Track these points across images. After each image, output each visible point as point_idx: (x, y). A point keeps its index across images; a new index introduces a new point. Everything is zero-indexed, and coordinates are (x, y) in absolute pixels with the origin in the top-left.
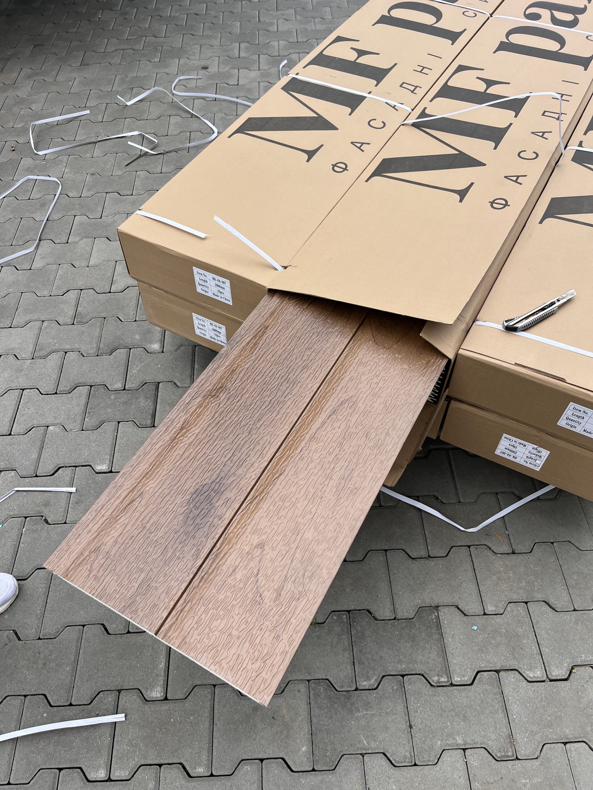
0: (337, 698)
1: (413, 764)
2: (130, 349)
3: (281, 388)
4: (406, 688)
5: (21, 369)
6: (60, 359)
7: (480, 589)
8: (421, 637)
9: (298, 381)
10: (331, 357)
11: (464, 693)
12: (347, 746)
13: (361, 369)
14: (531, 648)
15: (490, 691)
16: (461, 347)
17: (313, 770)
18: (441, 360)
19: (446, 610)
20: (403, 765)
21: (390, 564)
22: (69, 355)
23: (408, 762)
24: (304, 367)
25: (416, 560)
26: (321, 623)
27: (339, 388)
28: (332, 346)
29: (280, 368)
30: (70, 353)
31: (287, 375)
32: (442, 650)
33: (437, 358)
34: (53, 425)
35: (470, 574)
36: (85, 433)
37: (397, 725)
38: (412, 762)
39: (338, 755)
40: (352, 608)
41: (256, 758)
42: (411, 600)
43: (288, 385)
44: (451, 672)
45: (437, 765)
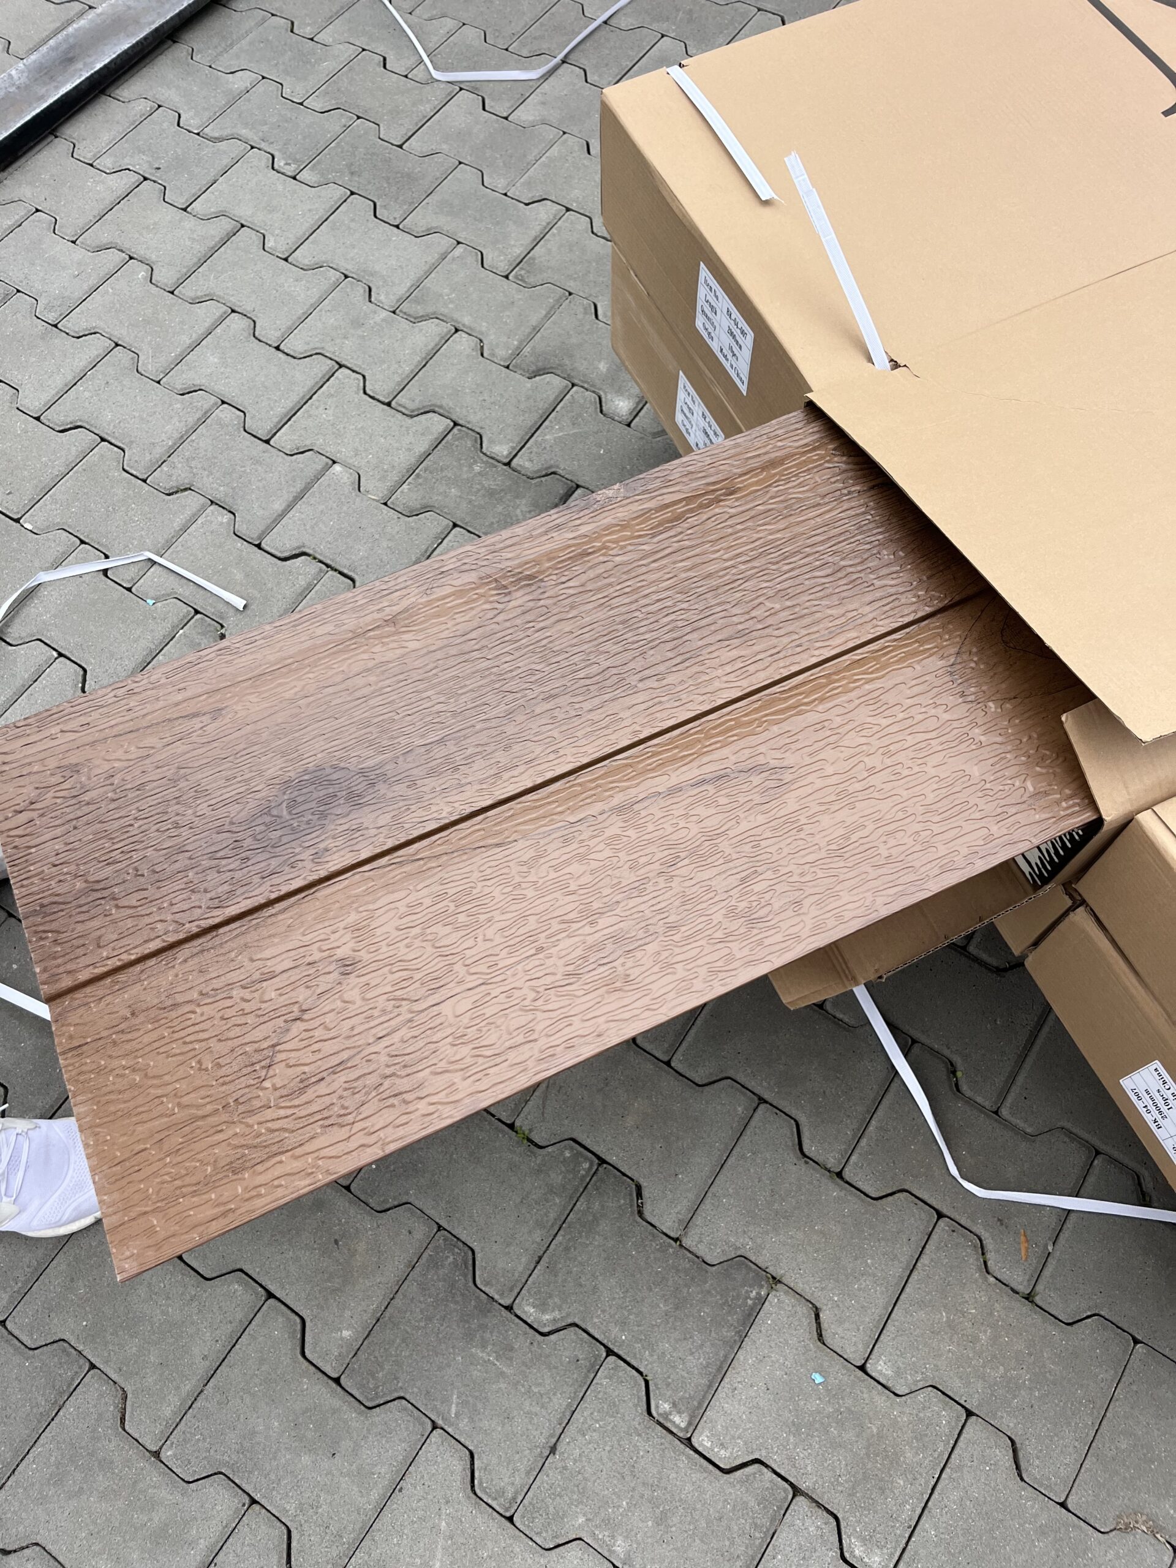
0: (462, 1295)
1: (508, 1514)
2: (573, 385)
3: (652, 652)
4: (597, 1377)
5: (362, 321)
6: (437, 339)
7: (893, 1315)
8: (699, 1311)
9: (701, 658)
10: (818, 645)
11: (698, 1475)
12: (419, 1389)
13: (863, 715)
14: (902, 1505)
15: (751, 1514)
16: (1155, 808)
17: (337, 1381)
18: (1077, 808)
19: (788, 1300)
20: (490, 1502)
21: (748, 1132)
22: (458, 340)
23: (500, 1505)
24: (740, 634)
25: (806, 1163)
26: (536, 1145)
27: (775, 729)
28: (843, 620)
29: (685, 606)
30: (464, 335)
31: (688, 629)
32: (721, 1367)
33: (1071, 797)
34: (345, 465)
35: (897, 1271)
36: (385, 512)
37: (530, 1427)
38: (507, 1510)
39: (396, 1390)
40: (612, 1159)
41: (263, 1284)
42: (734, 1229)
43: (670, 655)
44: (704, 1418)
45: (547, 1553)
